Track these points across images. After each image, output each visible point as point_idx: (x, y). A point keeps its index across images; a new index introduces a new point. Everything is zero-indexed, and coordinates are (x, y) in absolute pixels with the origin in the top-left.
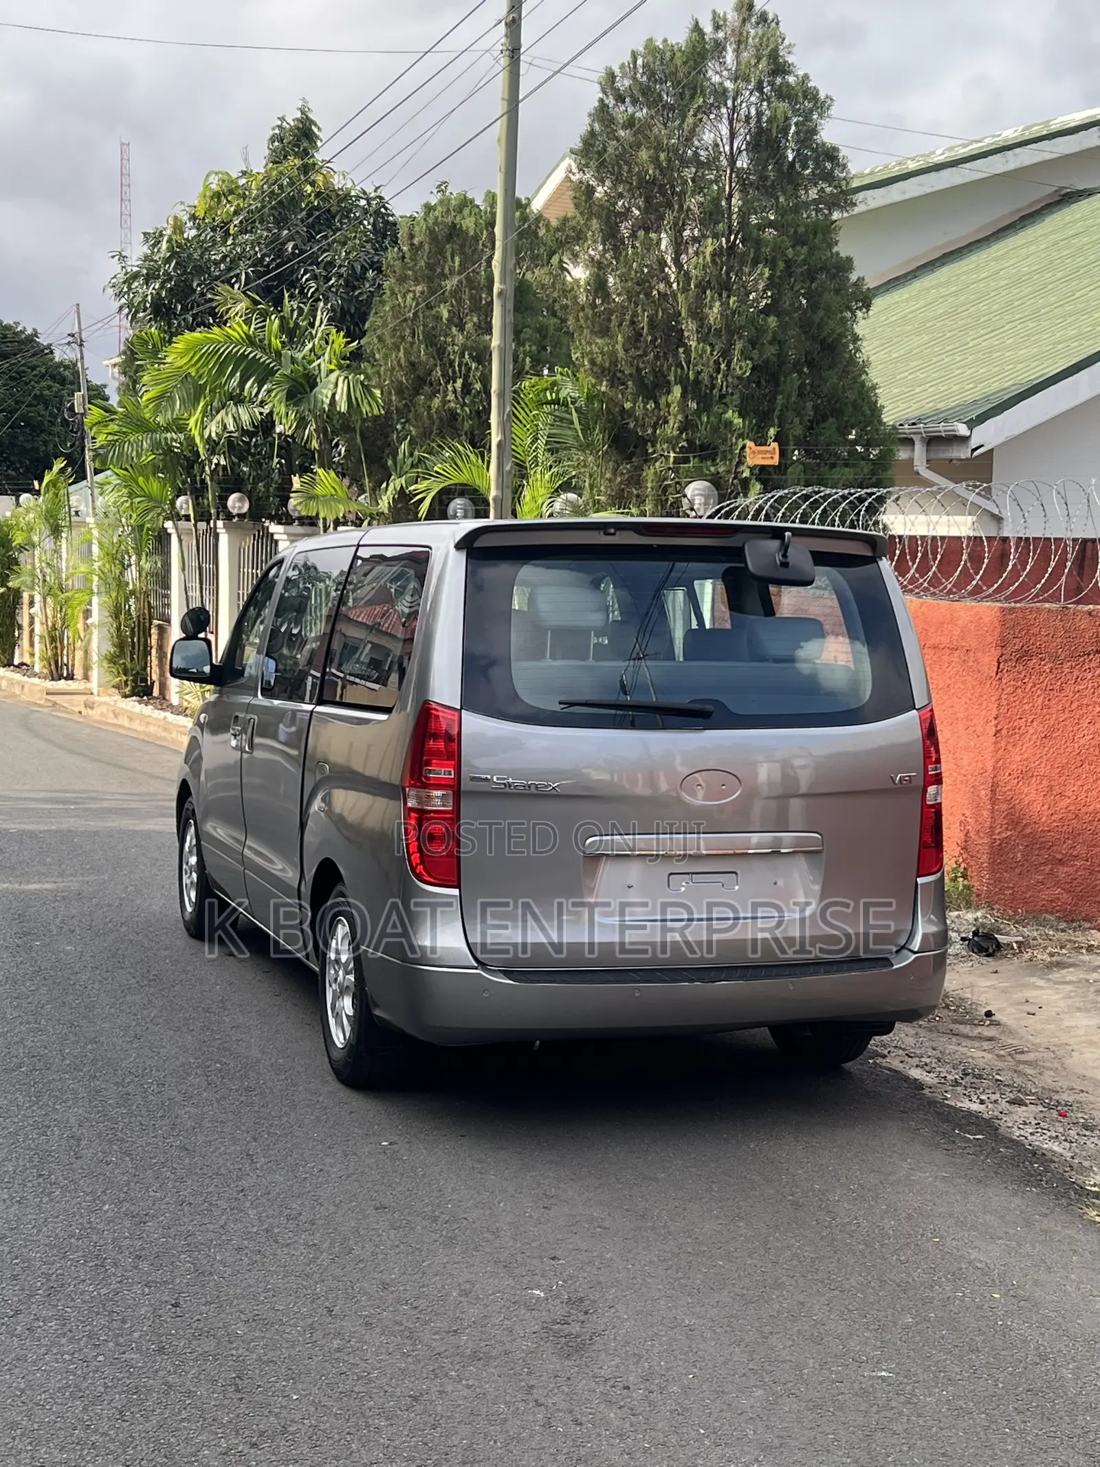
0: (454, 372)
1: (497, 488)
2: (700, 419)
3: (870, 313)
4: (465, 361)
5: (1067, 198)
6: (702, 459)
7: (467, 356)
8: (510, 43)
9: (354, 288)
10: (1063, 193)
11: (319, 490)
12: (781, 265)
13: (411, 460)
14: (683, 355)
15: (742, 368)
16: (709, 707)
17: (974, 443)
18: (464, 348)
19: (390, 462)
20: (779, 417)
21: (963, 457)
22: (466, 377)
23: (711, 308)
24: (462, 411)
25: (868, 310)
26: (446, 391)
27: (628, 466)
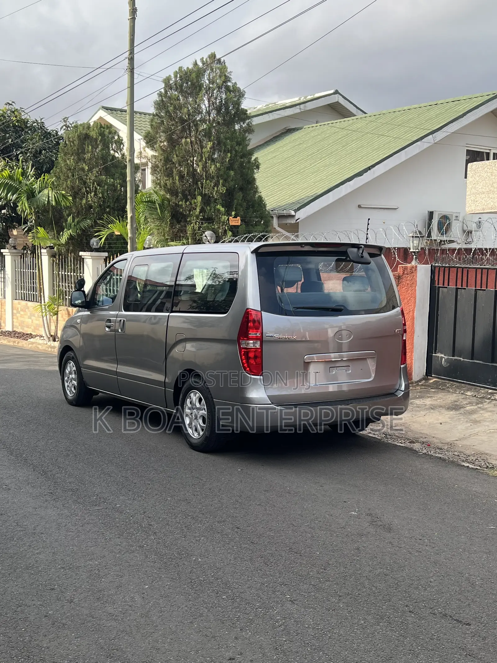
0: (90, 190)
1: (131, 233)
2: (207, 208)
3: (259, 170)
4: (95, 186)
5: (289, 131)
6: (209, 223)
7: (95, 184)
8: (131, 67)
9: (37, 158)
10: (287, 129)
11: (39, 235)
12: (234, 152)
13: (73, 223)
14: (200, 185)
15: (223, 190)
16: (342, 308)
17: (296, 218)
18: (94, 181)
19: (64, 224)
20: (235, 208)
21: (293, 222)
22: (95, 192)
23: (210, 168)
24: (94, 204)
25: (258, 170)
26: (87, 196)
27: (179, 225)
